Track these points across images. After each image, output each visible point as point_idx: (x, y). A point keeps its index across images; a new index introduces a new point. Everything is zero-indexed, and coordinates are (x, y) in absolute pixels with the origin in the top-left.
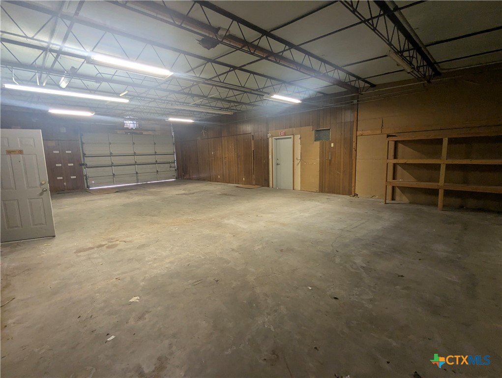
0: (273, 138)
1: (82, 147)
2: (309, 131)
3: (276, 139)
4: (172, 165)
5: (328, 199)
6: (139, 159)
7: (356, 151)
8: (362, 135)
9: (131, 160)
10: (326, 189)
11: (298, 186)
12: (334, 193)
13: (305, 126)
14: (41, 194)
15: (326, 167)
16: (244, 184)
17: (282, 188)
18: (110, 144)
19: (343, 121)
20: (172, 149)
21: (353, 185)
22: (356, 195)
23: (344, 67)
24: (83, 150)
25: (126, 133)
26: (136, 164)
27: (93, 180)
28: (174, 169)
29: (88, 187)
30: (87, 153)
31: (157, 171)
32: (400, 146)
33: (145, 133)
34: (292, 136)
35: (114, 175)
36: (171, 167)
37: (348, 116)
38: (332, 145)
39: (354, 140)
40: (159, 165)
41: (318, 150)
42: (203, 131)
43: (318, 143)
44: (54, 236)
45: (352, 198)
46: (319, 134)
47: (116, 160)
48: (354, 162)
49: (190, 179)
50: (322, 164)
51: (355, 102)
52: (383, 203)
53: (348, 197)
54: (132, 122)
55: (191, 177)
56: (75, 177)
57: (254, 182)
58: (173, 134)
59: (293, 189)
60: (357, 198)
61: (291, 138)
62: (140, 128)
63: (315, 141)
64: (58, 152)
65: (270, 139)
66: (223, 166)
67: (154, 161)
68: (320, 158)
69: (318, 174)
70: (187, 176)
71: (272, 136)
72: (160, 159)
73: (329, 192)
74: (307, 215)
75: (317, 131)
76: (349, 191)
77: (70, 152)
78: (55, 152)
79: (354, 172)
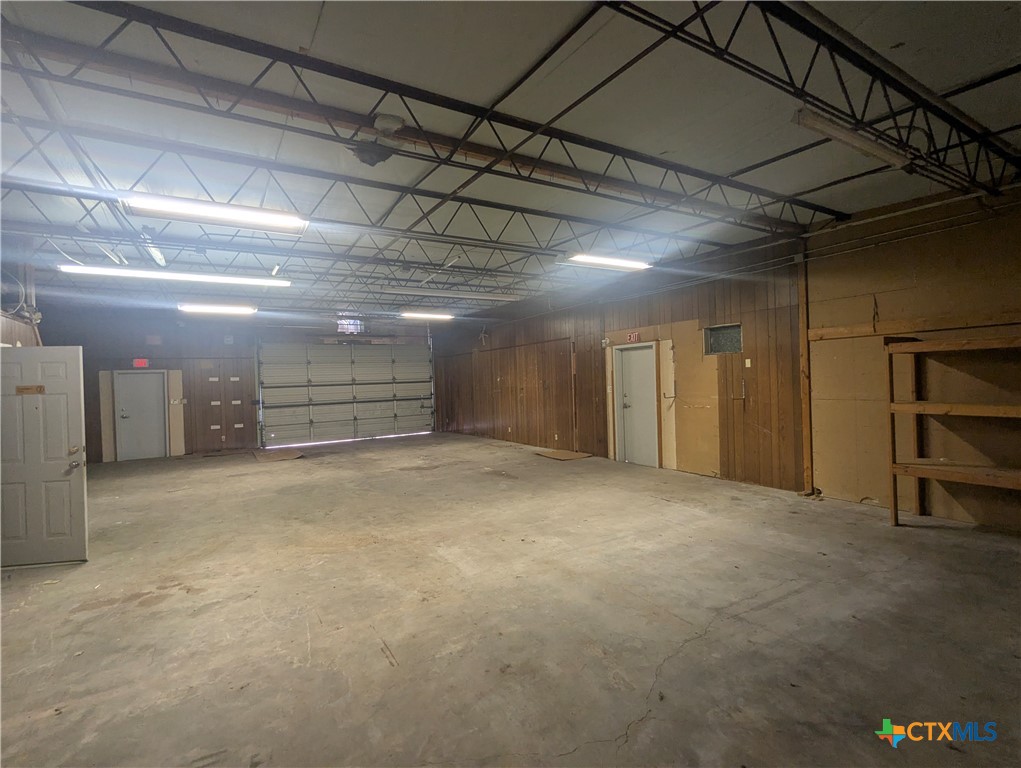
0: (614, 347)
1: (259, 370)
2: (693, 331)
3: (622, 350)
4: (427, 403)
5: (734, 499)
6: (361, 392)
7: (809, 377)
8: (821, 339)
9: (345, 393)
10: (739, 471)
11: (671, 460)
12: (757, 481)
13: (683, 320)
14: (68, 472)
15: (735, 415)
16: (558, 449)
17: (636, 462)
18: (309, 363)
19: (771, 306)
20: (426, 372)
21: (807, 464)
22: (815, 492)
23: (733, 176)
24: (259, 374)
25: (340, 343)
26: (354, 401)
27: (272, 432)
28: (429, 411)
29: (264, 446)
30: (267, 381)
31: (396, 415)
32: (932, 365)
33: (375, 341)
34: (653, 343)
35: (311, 422)
36: (422, 407)
37: (785, 292)
38: (748, 363)
39: (803, 350)
40: (399, 402)
41: (715, 374)
42: (482, 335)
43: (713, 358)
44: (86, 561)
45: (803, 499)
46: (716, 339)
47: (318, 394)
48: (805, 406)
49: (458, 432)
50: (725, 409)
51: (799, 258)
52: (890, 524)
53: (790, 497)
54: (352, 322)
55: (460, 428)
56: (241, 426)
57: (576, 446)
58: (430, 342)
59: (661, 466)
60: (817, 502)
61: (651, 347)
62: (366, 332)
63: (707, 353)
64: (216, 379)
65: (608, 350)
66: (517, 406)
67: (390, 395)
68: (719, 396)
69: (718, 434)
70: (454, 426)
71: (612, 344)
72: (401, 391)
73: (744, 480)
74: (649, 546)
75: (712, 330)
76: (798, 480)
77: (237, 379)
78: (211, 379)
79: (806, 432)
